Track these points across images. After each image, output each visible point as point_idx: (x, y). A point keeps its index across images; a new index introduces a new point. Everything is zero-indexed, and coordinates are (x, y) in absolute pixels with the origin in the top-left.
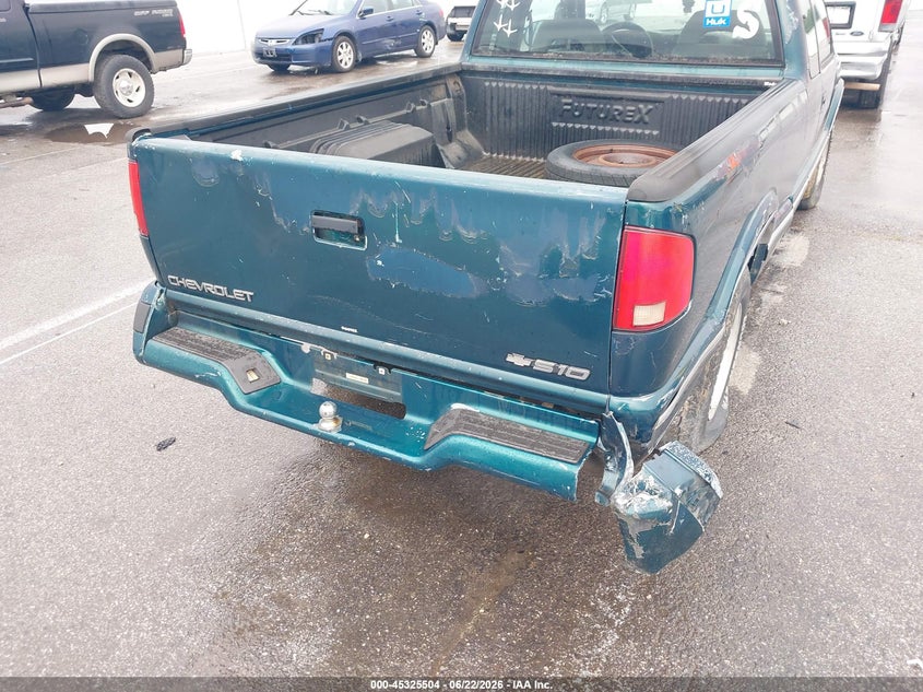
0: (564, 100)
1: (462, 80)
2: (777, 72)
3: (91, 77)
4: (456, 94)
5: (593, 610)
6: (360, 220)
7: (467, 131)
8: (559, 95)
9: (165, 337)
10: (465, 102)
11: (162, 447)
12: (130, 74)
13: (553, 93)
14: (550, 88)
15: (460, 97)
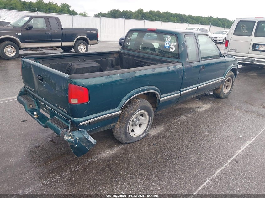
0: (137, 62)
1: (119, 54)
2: (178, 60)
3: (74, 45)
4: (116, 57)
5: (70, 168)
6: (42, 77)
7: (119, 66)
8: (136, 60)
9: (22, 97)
10: (119, 59)
11: (23, 121)
12: (83, 45)
13: (135, 60)
14: (134, 58)
15: (118, 58)
